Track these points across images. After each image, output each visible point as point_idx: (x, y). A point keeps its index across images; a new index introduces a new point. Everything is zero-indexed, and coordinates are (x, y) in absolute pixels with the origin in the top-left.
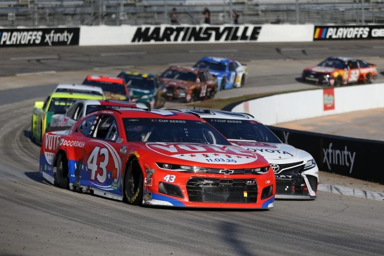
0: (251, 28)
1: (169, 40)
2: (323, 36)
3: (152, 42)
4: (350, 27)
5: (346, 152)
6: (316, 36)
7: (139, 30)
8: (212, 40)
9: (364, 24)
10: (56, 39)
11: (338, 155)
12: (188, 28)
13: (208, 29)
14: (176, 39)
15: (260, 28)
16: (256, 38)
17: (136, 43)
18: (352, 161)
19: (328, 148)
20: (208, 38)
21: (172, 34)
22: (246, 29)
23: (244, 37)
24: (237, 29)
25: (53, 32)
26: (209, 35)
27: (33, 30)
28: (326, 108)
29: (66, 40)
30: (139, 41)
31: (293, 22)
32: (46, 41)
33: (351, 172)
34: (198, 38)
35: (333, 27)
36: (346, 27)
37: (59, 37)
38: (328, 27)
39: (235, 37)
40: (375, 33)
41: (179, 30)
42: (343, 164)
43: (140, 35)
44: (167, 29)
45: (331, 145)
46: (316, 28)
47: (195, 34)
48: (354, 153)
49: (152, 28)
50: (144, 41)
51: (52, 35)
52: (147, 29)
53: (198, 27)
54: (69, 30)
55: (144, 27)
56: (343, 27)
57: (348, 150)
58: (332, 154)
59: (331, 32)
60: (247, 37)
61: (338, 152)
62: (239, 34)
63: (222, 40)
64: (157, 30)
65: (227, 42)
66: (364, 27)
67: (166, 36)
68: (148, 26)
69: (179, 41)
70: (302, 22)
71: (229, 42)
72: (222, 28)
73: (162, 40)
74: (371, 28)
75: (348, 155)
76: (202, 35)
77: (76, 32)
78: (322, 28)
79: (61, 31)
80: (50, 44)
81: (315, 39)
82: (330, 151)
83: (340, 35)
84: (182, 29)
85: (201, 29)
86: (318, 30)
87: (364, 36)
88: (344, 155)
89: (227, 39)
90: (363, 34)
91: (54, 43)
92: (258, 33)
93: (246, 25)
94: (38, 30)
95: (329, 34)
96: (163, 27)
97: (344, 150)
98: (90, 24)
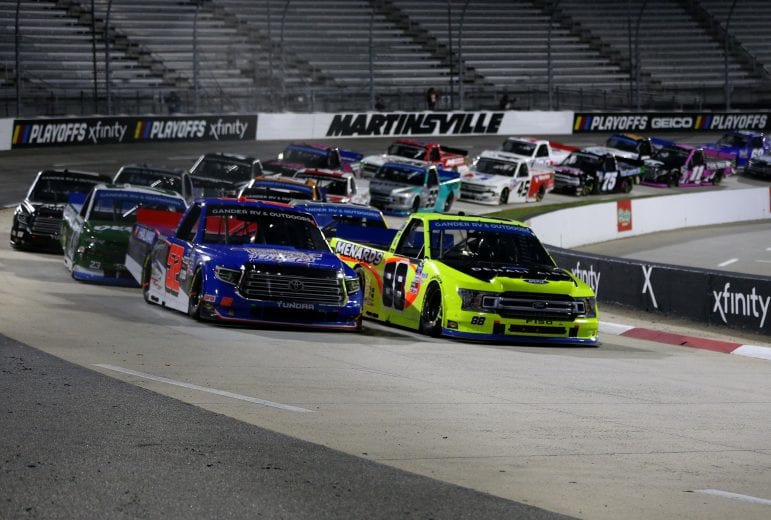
0: (489, 115)
1: (378, 132)
2: (586, 128)
3: (355, 135)
4: (622, 115)
5: (754, 297)
6: (577, 127)
7: (337, 118)
8: (436, 132)
9: (640, 111)
10: (224, 131)
11: (740, 300)
12: (404, 116)
13: (430, 117)
14: (387, 131)
15: (501, 116)
16: (496, 130)
17: (333, 137)
18: (765, 310)
19: (723, 291)
20: (431, 130)
21: (381, 124)
22: (482, 117)
23: (479, 127)
24: (470, 117)
25: (221, 121)
26: (433, 126)
27: (194, 119)
28: (621, 228)
29: (238, 132)
30: (337, 134)
31: (546, 108)
32: (211, 133)
33: (761, 326)
34: (416, 130)
35: (599, 115)
36: (617, 115)
37: (228, 128)
38: (592, 115)
39: (467, 129)
40: (655, 122)
41: (391, 119)
42: (749, 314)
43: (337, 126)
44: (374, 118)
45: (727, 286)
46: (576, 116)
47: (413, 125)
48: (769, 299)
49: (355, 115)
50: (343, 134)
51: (219, 125)
52: (349, 118)
53: (417, 114)
54: (243, 119)
55: (344, 115)
56: (613, 115)
57: (757, 294)
58: (729, 299)
59: (597, 122)
60: (484, 128)
61: (740, 296)
62: (473, 123)
63: (450, 133)
64: (362, 119)
65: (456, 135)
66: (642, 115)
67: (374, 128)
68: (349, 113)
69: (392, 134)
70: (557, 108)
71: (459, 135)
72: (450, 115)
73: (368, 132)
74: (651, 116)
75: (757, 302)
76: (422, 126)
77: (252, 123)
78: (583, 115)
79: (232, 120)
80: (216, 137)
81: (574, 131)
82: (726, 295)
83: (608, 125)
84: (395, 118)
85: (421, 117)
86: (579, 119)
87: (641, 127)
88: (751, 301)
89: (456, 131)
90: (640, 124)
91: (221, 137)
92: (499, 123)
93: (483, 112)
94: (200, 119)
95: (594, 124)
96: (370, 115)
97: (751, 293)
98: (269, 111)
